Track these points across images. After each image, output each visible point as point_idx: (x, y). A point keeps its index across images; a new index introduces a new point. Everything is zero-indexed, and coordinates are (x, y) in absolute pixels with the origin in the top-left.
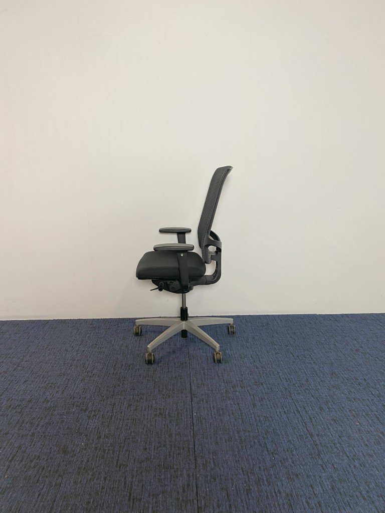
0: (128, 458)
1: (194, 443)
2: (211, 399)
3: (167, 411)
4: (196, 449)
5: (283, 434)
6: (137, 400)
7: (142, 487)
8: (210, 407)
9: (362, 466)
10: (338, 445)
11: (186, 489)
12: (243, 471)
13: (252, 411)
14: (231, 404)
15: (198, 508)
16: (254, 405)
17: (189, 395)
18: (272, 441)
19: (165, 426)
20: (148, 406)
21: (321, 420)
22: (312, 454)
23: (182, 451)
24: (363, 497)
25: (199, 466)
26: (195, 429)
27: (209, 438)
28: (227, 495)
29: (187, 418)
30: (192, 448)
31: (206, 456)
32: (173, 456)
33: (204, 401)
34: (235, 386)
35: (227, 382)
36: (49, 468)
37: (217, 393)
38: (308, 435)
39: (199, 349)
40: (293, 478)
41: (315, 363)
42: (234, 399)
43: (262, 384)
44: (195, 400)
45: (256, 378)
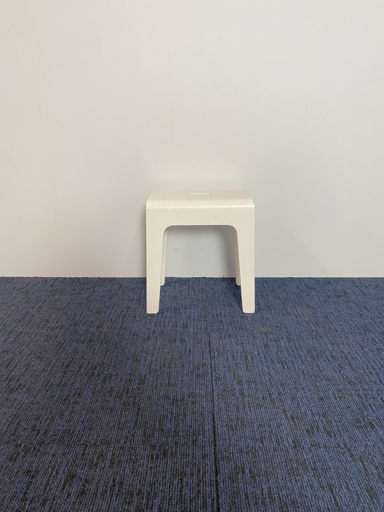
20: (114, 481)
33: (247, 471)
35: (293, 419)
39: (230, 336)
42: (315, 469)
43: (373, 427)
44: (226, 469)
45: (355, 408)
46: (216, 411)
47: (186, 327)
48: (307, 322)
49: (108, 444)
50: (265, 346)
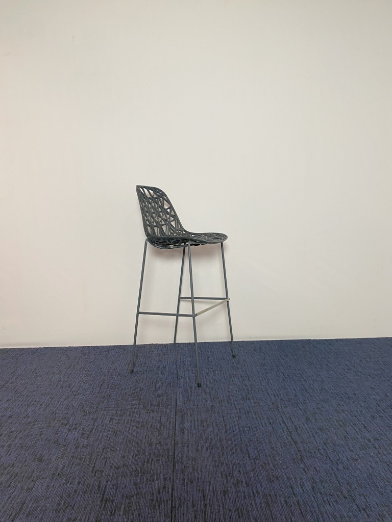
0: (105, 464)
1: (174, 451)
3: (150, 424)
4: (175, 456)
5: (267, 442)
6: (121, 415)
7: (116, 490)
8: (194, 419)
9: (345, 469)
10: (322, 450)
11: (161, 491)
12: (222, 474)
13: (236, 423)
15: (172, 507)
16: (239, 418)
18: (255, 448)
19: (146, 436)
20: (131, 419)
21: (307, 430)
22: (294, 459)
23: (160, 458)
24: (344, 496)
25: (177, 471)
26: (177, 438)
27: (190, 446)
28: (203, 496)
29: (169, 429)
30: (172, 455)
31: (185, 462)
32: (152, 462)
33: (189, 414)
35: (214, 399)
36: (23, 475)
38: (292, 443)
39: (189, 370)
40: (273, 481)
41: (304, 381)
42: (219, 412)
43: (249, 399)
44: (179, 414)
45: (244, 394)
46: (178, 397)
47: (165, 368)
48: (233, 363)
49: (127, 410)
50: (207, 374)
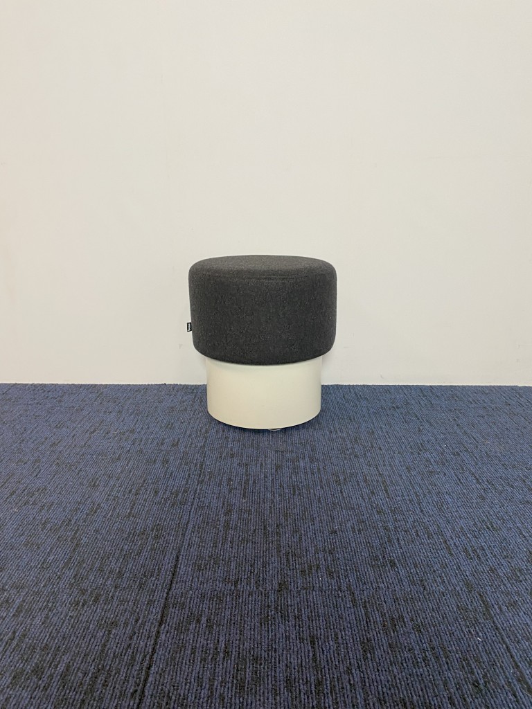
2: (228, 613)
14: (287, 638)
17: (160, 595)
34: (310, 567)
37: (250, 594)
